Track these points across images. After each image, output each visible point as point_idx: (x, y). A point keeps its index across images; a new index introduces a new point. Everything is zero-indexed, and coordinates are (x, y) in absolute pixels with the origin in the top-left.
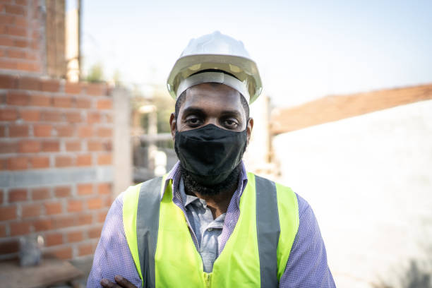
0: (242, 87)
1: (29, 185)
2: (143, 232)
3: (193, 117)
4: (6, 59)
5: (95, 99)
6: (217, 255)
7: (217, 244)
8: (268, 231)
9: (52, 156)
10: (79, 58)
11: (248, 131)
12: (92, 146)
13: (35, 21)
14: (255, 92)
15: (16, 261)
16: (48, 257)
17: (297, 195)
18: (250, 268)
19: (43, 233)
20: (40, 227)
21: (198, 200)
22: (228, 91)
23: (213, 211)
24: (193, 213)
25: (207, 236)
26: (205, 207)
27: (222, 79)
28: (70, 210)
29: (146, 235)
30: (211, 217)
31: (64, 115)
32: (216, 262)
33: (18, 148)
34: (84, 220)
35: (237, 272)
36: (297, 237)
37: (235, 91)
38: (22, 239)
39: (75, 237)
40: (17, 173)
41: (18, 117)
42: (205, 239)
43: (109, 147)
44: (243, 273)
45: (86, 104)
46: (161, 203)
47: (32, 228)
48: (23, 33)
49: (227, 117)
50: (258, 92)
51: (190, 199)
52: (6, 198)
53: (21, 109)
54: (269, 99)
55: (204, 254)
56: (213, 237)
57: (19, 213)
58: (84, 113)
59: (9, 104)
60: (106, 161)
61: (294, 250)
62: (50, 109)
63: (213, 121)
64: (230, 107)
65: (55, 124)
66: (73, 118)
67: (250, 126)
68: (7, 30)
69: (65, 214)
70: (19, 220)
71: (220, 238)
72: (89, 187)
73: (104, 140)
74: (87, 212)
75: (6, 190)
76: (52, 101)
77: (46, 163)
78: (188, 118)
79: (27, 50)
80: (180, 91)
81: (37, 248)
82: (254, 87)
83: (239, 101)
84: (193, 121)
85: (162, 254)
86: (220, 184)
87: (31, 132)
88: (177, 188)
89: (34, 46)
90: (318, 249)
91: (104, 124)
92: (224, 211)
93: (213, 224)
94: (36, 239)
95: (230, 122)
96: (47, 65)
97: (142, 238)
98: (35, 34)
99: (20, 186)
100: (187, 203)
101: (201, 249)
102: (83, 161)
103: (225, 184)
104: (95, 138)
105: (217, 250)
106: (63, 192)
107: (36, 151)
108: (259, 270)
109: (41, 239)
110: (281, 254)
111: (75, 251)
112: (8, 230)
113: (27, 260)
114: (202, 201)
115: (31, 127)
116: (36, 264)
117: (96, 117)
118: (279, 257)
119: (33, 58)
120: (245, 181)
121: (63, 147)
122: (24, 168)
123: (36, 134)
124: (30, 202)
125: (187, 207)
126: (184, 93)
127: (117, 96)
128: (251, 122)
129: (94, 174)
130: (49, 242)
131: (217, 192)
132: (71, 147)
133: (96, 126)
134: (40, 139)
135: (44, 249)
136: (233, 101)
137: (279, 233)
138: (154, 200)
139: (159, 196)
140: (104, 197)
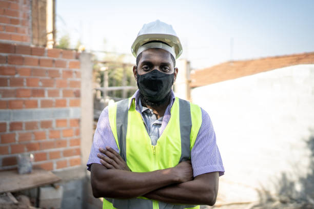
0: (172, 50)
1: (24, 120)
2: (120, 125)
3: (146, 66)
4: (4, 32)
5: (69, 61)
6: (159, 137)
7: (159, 132)
8: (186, 125)
9: (39, 100)
10: (54, 32)
11: (175, 75)
12: (66, 94)
13: (24, 6)
14: (178, 52)
15: (16, 171)
16: (36, 168)
17: (201, 109)
18: (176, 143)
19: (33, 152)
20: (31, 148)
21: (148, 110)
22: (164, 53)
23: (157, 115)
24: (146, 116)
25: (153, 128)
26: (152, 113)
27: (161, 46)
28: (51, 137)
29: (121, 127)
30: (155, 118)
31: (47, 71)
32: (159, 140)
33: (16, 94)
34: (61, 144)
35: (170, 145)
36: (200, 128)
37: (168, 52)
38: (20, 156)
39: (55, 155)
40: (15, 111)
41: (16, 73)
42: (152, 128)
43: (78, 94)
44: (172, 145)
45: (62, 64)
46: (129, 112)
47: (26, 149)
48: (16, 14)
49: (164, 66)
50: (180, 53)
51: (144, 109)
52: (8, 128)
53: (18, 67)
54: (188, 63)
55: (152, 136)
56: (156, 128)
57: (17, 138)
58: (61, 70)
59: (10, 64)
60: (76, 104)
61: (199, 135)
62: (38, 67)
63: (157, 68)
64: (166, 61)
65: (41, 78)
66: (54, 74)
67: (176, 72)
68: (5, 12)
69: (48, 140)
70: (17, 143)
71: (160, 129)
72: (65, 121)
73: (75, 89)
74: (63, 139)
75: (8, 122)
76: (39, 62)
77: (35, 105)
78: (143, 67)
79: (19, 26)
80: (139, 53)
81: (30, 162)
82: (178, 50)
83: (170, 58)
84: (146, 68)
85: (130, 136)
86: (160, 101)
87: (25, 84)
88: (138, 103)
89: (23, 23)
90: (211, 135)
91: (74, 78)
92: (162, 115)
93: (157, 122)
94: (29, 156)
95: (166, 68)
96: (33, 37)
97: (119, 128)
98: (24, 16)
99: (17, 120)
100: (142, 111)
101: (151, 134)
102: (61, 104)
103: (163, 101)
104: (69, 88)
105: (159, 135)
106: (46, 124)
107: (28, 97)
108: (180, 144)
109: (32, 156)
110: (192, 137)
111: (55, 165)
112: (10, 150)
113: (23, 170)
114: (151, 110)
115: (25, 80)
116: (29, 173)
117: (69, 73)
118: (191, 138)
119: (24, 32)
120: (174, 99)
121: (46, 94)
122: (20, 108)
123: (28, 85)
124: (24, 131)
125: (142, 113)
126: (141, 53)
127: (83, 59)
128: (177, 70)
129: (67, 112)
130: (37, 158)
131: (159, 105)
132: (52, 94)
133: (69, 80)
134: (31, 88)
135: (34, 163)
136: (167, 58)
137: (191, 126)
138: (125, 109)
139: (128, 107)
140: (74, 129)
